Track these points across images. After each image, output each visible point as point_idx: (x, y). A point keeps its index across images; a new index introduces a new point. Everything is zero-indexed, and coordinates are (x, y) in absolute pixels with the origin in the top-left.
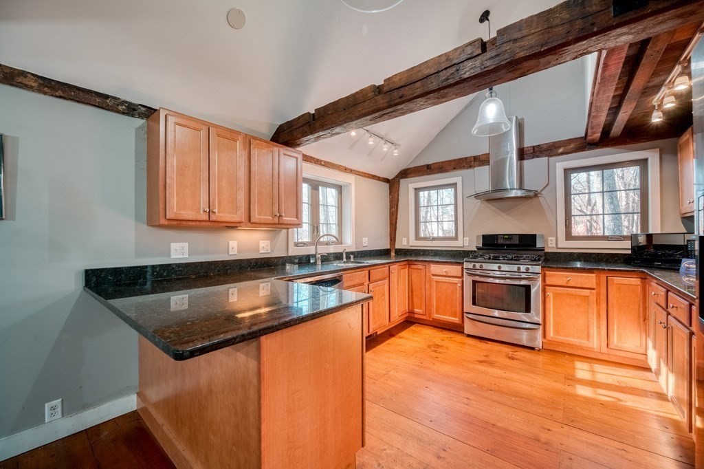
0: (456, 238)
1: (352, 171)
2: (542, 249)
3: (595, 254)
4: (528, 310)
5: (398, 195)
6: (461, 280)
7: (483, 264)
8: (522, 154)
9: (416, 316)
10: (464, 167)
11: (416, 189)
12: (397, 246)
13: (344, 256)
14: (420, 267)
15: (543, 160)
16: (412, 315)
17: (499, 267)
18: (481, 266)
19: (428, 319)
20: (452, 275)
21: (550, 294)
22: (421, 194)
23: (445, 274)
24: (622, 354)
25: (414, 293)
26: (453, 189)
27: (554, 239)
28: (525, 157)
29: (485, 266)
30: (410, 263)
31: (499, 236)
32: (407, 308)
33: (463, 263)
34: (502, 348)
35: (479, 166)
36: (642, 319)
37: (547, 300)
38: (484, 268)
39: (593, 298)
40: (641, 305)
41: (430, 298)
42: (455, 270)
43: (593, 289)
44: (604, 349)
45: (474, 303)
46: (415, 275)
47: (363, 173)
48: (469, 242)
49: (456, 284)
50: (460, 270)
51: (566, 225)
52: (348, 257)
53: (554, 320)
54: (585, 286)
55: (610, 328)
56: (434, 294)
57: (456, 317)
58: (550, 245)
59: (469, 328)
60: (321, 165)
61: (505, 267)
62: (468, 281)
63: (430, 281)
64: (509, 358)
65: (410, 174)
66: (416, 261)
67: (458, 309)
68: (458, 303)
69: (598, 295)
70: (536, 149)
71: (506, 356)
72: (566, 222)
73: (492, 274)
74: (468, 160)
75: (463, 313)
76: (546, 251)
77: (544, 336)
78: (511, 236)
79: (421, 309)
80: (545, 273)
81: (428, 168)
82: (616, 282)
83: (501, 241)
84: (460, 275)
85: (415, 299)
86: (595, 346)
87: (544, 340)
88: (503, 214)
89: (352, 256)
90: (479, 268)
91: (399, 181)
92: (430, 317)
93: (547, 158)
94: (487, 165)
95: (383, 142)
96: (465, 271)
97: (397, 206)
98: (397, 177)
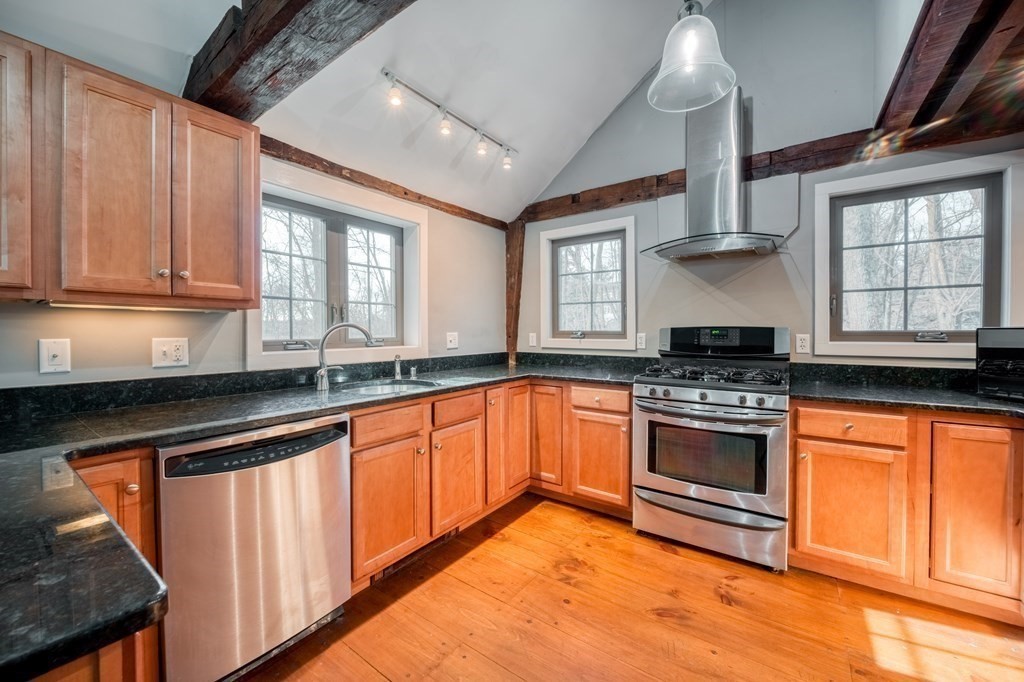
0: (622, 334)
1: (420, 199)
2: (785, 358)
3: (889, 368)
4: (760, 487)
5: (522, 253)
6: (628, 418)
7: (669, 388)
8: (750, 169)
9: (545, 486)
10: (638, 198)
11: (553, 242)
12: (521, 348)
13: (398, 369)
14: (553, 390)
15: (790, 179)
16: (537, 483)
17: (703, 396)
18: (666, 393)
19: (566, 493)
20: (610, 408)
21: (806, 457)
22: (563, 251)
23: (597, 406)
24: (963, 594)
25: (542, 441)
26: (619, 241)
27: (807, 337)
28: (754, 174)
29: (676, 393)
30: (533, 381)
31: (702, 332)
32: (528, 469)
33: (631, 385)
34: (707, 565)
35: (667, 194)
36: (1011, 521)
37: (801, 468)
38: (671, 397)
39: (901, 469)
40: (1011, 488)
41: (570, 451)
42: (616, 398)
43: (901, 448)
44: (923, 580)
45: (652, 468)
46: (542, 406)
47: (447, 205)
48: (647, 343)
49: (619, 426)
50: (626, 400)
51: (831, 309)
52: (405, 372)
53: (813, 510)
54: (883, 442)
55: (937, 535)
56: (577, 446)
57: (617, 493)
58: (799, 350)
59: (641, 517)
60: (341, 176)
61: (713, 396)
62: (641, 422)
63: (571, 416)
64: (722, 597)
65: (542, 212)
66: (544, 378)
67: (622, 476)
68: (621, 465)
69: (912, 461)
70: (776, 158)
71: (716, 592)
72: (831, 304)
73: (687, 410)
74: (646, 184)
75: (630, 486)
76: (792, 360)
77: (794, 543)
78: (724, 331)
79: (552, 472)
80: (796, 411)
81: (573, 202)
82: (952, 434)
83: (705, 341)
84: (626, 409)
85: (543, 453)
86: (903, 574)
87: (793, 552)
88: (711, 288)
89: (413, 370)
90: (661, 395)
91: (523, 226)
92: (569, 489)
93: (797, 174)
94: (681, 192)
95: (478, 137)
96: (635, 400)
97: (520, 273)
98: (520, 218)
